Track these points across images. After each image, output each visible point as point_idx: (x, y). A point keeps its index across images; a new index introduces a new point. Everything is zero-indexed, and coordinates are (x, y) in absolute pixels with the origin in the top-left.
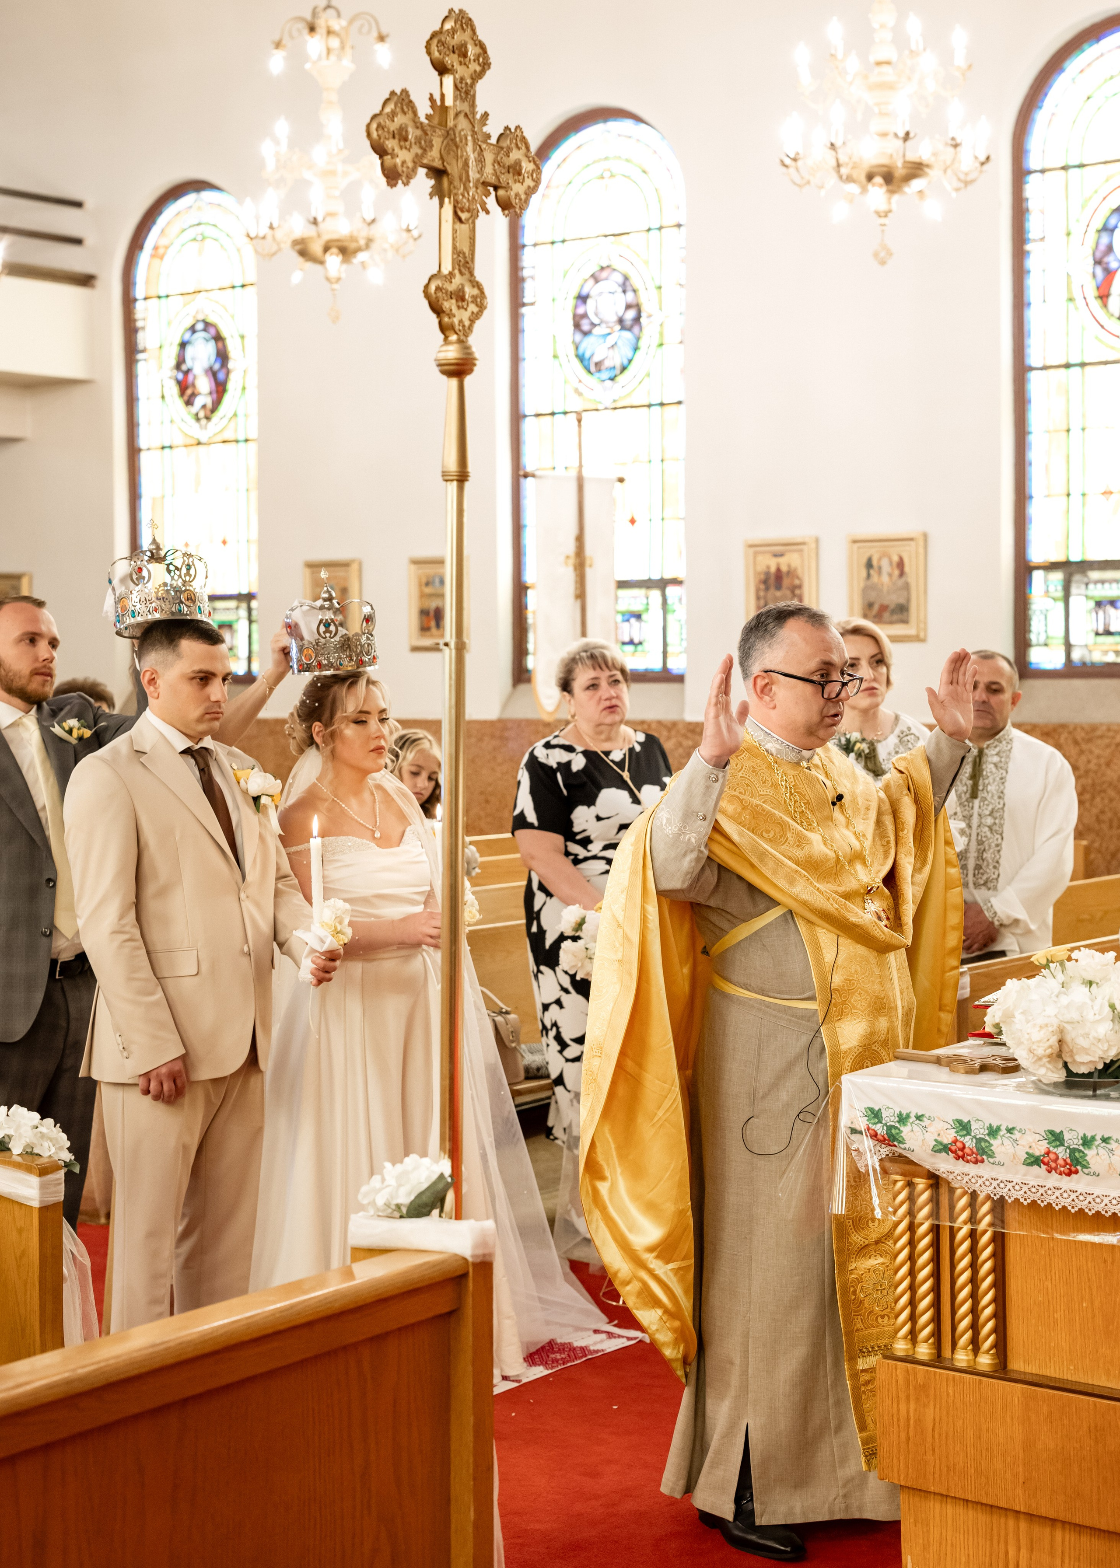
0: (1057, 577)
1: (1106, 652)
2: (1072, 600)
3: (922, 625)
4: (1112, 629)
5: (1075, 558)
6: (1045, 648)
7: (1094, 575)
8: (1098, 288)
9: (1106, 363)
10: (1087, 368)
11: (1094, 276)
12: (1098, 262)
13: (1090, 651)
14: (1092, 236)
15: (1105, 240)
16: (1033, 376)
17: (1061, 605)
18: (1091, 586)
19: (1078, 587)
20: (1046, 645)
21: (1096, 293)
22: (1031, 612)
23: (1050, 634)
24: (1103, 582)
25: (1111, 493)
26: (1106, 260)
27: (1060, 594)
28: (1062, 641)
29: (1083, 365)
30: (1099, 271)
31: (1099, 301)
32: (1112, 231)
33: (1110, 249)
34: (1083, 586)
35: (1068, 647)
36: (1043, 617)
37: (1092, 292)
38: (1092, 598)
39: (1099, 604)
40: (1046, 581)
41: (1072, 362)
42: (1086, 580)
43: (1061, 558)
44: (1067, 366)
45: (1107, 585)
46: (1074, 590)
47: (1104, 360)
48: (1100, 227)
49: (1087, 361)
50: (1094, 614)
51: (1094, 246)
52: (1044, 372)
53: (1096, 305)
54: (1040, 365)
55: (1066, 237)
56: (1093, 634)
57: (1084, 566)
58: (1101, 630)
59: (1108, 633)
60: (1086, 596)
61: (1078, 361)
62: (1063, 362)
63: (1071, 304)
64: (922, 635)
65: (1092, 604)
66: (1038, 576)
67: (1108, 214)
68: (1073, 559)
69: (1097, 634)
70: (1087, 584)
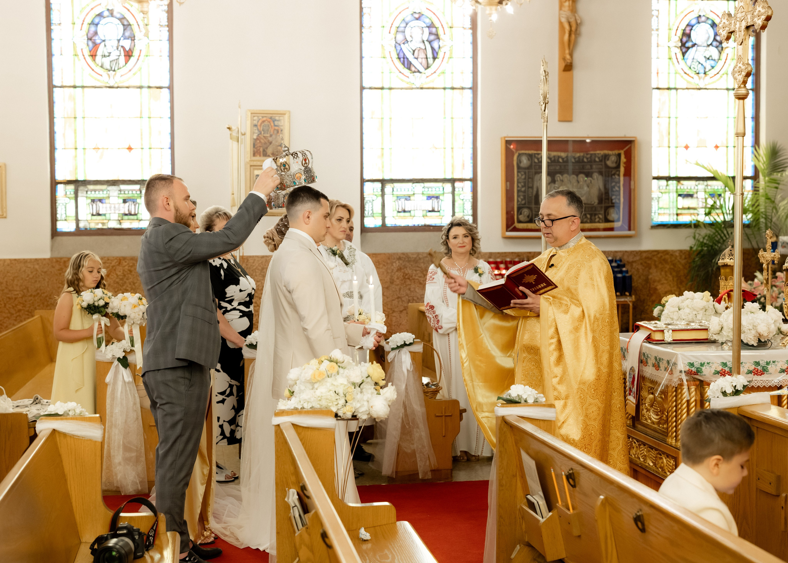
0: (71, 188)
1: (97, 224)
2: (79, 199)
3: (5, 210)
4: (100, 213)
5: (81, 178)
6: (65, 222)
7: (91, 187)
8: (90, 51)
9: (95, 87)
10: (86, 89)
11: (88, 45)
12: (90, 39)
13: (89, 223)
14: (86, 27)
15: (93, 29)
16: (55, 90)
17: (73, 201)
18: (89, 193)
19: (82, 193)
20: (66, 220)
21: (89, 54)
22: (57, 204)
23: (67, 215)
24: (95, 191)
25: (99, 149)
26: (94, 38)
27: (73, 196)
28: (74, 218)
29: (83, 87)
30: (90, 43)
31: (91, 57)
32: (97, 25)
33: (96, 33)
34: (85, 193)
35: (77, 221)
36: (63, 207)
37: (87, 53)
38: (89, 198)
39: (93, 201)
40: (65, 190)
41: (77, 85)
42: (86, 189)
43: (73, 178)
44: (75, 87)
45: (97, 192)
46: (80, 194)
47: (94, 85)
48: (90, 23)
49: (85, 85)
50: (91, 206)
51: (87, 31)
52: (62, 89)
53: (89, 59)
54: (60, 85)
55: (72, 25)
56: (90, 215)
57: (85, 183)
58: (94, 213)
59: (99, 215)
60: (86, 197)
61: (80, 85)
62: (72, 84)
63: (76, 58)
64: (5, 215)
65: (90, 201)
66: (60, 187)
67: (94, 16)
68: (79, 179)
69: (93, 215)
70: (87, 192)
